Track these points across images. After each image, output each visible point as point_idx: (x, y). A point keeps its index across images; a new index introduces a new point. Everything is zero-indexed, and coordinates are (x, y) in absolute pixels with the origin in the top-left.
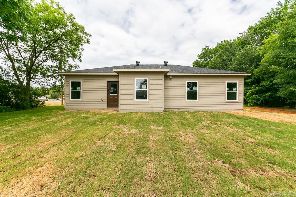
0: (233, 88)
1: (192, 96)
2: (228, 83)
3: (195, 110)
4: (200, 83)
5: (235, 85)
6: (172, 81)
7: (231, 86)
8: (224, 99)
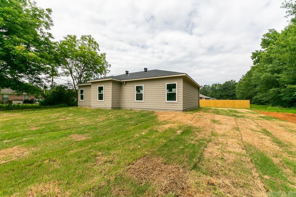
0: (173, 89)
1: (139, 97)
2: (167, 84)
3: (142, 109)
4: (145, 86)
5: (174, 86)
6: (127, 86)
7: (171, 87)
8: (164, 100)
